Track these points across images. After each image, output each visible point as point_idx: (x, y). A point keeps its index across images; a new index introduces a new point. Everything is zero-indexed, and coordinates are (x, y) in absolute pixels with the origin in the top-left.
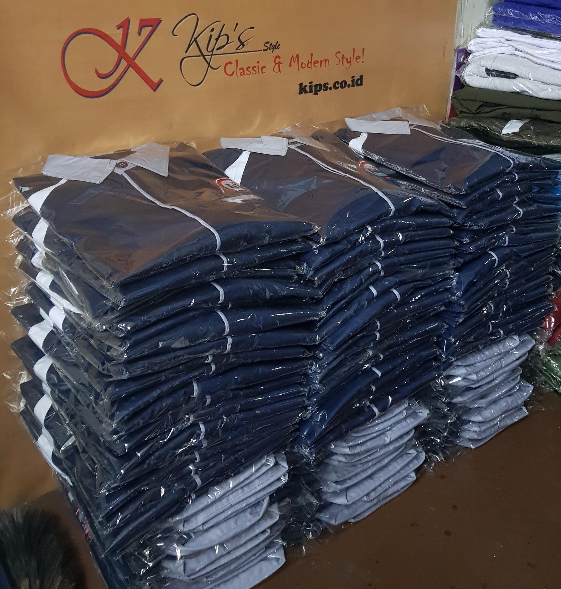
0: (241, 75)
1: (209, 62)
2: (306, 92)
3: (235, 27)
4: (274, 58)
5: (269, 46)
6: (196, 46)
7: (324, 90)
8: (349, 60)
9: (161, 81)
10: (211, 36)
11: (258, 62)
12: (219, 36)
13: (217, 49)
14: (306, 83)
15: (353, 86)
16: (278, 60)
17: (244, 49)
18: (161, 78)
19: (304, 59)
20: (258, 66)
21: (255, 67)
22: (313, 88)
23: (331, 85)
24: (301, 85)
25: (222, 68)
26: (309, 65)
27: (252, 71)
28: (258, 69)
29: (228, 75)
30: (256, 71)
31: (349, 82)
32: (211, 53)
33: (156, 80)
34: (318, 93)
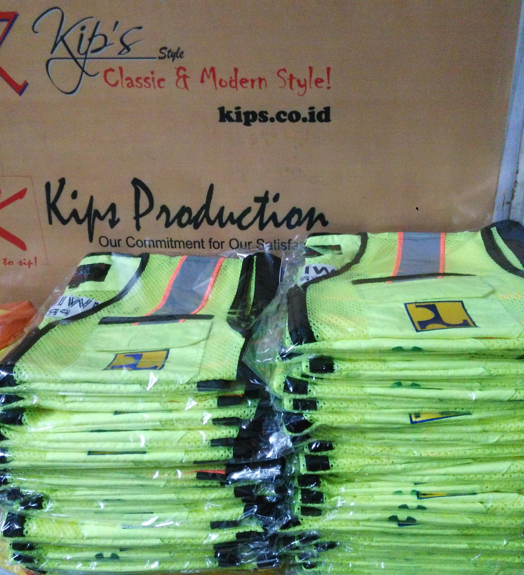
0: (129, 87)
1: (82, 65)
2: (231, 120)
3: (113, 26)
4: (176, 70)
5: (166, 53)
6: (64, 46)
7: (260, 121)
8: (302, 83)
9: (26, 85)
10: (82, 36)
11: (152, 73)
12: (93, 36)
13: (92, 52)
14: (229, 107)
15: (312, 120)
16: (182, 73)
17: (129, 55)
18: (26, 81)
19: (224, 74)
20: (153, 79)
21: (148, 78)
22: (243, 116)
23: (272, 114)
24: (222, 109)
25: (101, 75)
26: (233, 84)
27: (144, 83)
28: (153, 81)
29: (109, 84)
30: (149, 84)
31: (305, 113)
32: (84, 56)
33: (20, 83)
34: (251, 123)
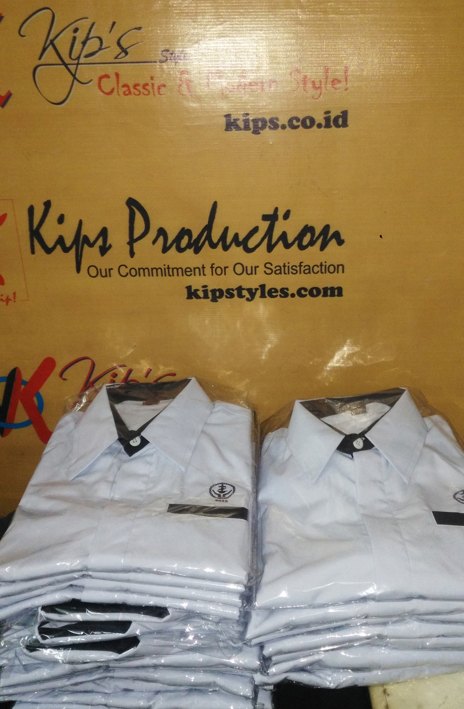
0: (125, 95)
1: (74, 73)
2: (238, 128)
5: (168, 56)
6: (53, 51)
7: (270, 128)
8: (317, 84)
9: (9, 95)
10: (74, 39)
12: (87, 39)
13: (86, 56)
14: (238, 115)
15: (328, 126)
16: (185, 77)
17: (127, 59)
18: (9, 91)
20: (153, 85)
21: (147, 84)
22: (251, 125)
23: (283, 120)
24: (228, 117)
25: (94, 83)
26: (241, 88)
27: (142, 90)
28: (153, 88)
29: (104, 93)
30: (149, 91)
31: (320, 118)
32: (76, 62)
33: (3, 95)
34: (260, 131)
